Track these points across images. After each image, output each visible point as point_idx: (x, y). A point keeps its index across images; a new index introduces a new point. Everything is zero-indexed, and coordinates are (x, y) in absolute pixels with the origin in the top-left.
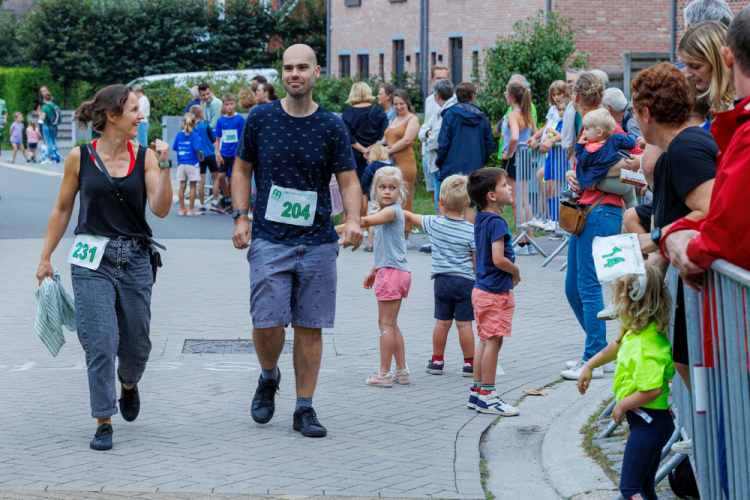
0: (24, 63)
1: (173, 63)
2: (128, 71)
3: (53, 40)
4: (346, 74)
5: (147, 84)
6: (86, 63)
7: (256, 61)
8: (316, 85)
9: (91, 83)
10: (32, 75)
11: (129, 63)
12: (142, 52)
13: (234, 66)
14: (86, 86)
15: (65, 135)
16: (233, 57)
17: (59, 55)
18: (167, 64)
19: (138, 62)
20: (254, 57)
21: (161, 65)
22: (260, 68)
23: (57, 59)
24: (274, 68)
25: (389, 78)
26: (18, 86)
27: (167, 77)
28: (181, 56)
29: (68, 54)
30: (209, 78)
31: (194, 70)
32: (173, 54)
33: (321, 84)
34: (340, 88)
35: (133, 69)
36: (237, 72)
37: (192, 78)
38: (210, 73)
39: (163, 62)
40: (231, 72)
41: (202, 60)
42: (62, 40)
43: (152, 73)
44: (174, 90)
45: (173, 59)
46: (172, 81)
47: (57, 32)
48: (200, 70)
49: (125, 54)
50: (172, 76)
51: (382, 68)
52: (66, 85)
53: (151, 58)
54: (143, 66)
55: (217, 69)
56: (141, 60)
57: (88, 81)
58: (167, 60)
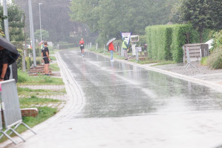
0: (180, 23)
3: (192, 11)
10: (183, 27)
26: (177, 33)
42: (197, 11)
47: (194, 7)
52: (200, 31)
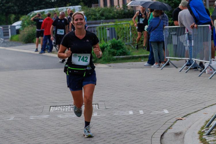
1: (44, 6)
2: (28, 10)
4: (106, 6)
5: (35, 14)
6: (13, 8)
7: (73, 3)
9: (15, 15)
11: (28, 7)
12: (32, 2)
13: (65, 6)
14: (13, 16)
15: (7, 34)
17: (3, 6)
21: (40, 7)
22: (75, 5)
23: (3, 7)
24: (80, 5)
25: (121, 6)
27: (42, 11)
29: (6, 5)
30: (57, 10)
31: (51, 8)
32: (43, 3)
33: (97, 10)
34: (104, 11)
36: (67, 7)
37: (51, 11)
40: (64, 8)
43: (37, 10)
44: (44, 15)
45: (44, 5)
46: (44, 12)
48: (54, 7)
50: (44, 10)
51: (118, 3)
54: (33, 7)
55: (59, 7)
57: (14, 14)
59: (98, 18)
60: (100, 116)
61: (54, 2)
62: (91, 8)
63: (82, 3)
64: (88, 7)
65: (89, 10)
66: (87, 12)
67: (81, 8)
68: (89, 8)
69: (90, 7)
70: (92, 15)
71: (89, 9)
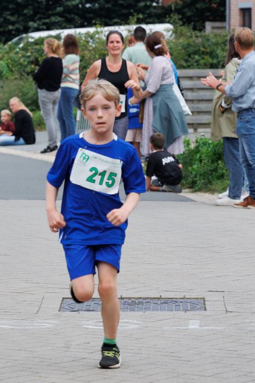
1: (59, 19)
2: (11, 27)
5: (31, 40)
7: (150, 16)
8: (214, 41)
11: (12, 19)
12: (25, 7)
16: (124, 11)
18: (53, 19)
19: (21, 19)
20: (148, 12)
21: (47, 21)
24: (169, 22)
27: (54, 33)
28: (68, 10)
30: (97, 33)
31: (82, 26)
32: (59, 9)
33: (220, 40)
35: (17, 25)
38: (99, 29)
39: (49, 17)
41: (92, 15)
43: (37, 30)
45: (60, 15)
46: (58, 38)
48: (90, 25)
49: (7, 9)
50: (58, 32)
53: (35, 13)
54: (26, 22)
55: (106, 25)
56: (25, 15)
58: (54, 15)
59: (221, 63)
60: (207, 330)
61: (90, 7)
62: (203, 34)
63: (176, 17)
64: (194, 29)
65: (194, 38)
66: (189, 45)
67: (173, 32)
68: (196, 32)
69: (200, 30)
70: (203, 53)
71: (197, 37)
